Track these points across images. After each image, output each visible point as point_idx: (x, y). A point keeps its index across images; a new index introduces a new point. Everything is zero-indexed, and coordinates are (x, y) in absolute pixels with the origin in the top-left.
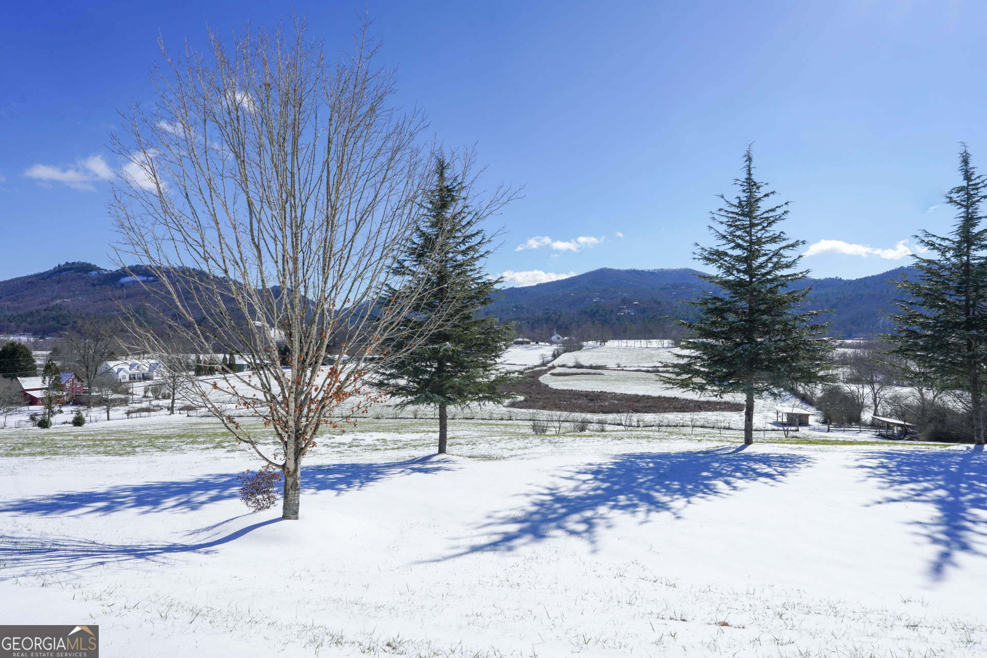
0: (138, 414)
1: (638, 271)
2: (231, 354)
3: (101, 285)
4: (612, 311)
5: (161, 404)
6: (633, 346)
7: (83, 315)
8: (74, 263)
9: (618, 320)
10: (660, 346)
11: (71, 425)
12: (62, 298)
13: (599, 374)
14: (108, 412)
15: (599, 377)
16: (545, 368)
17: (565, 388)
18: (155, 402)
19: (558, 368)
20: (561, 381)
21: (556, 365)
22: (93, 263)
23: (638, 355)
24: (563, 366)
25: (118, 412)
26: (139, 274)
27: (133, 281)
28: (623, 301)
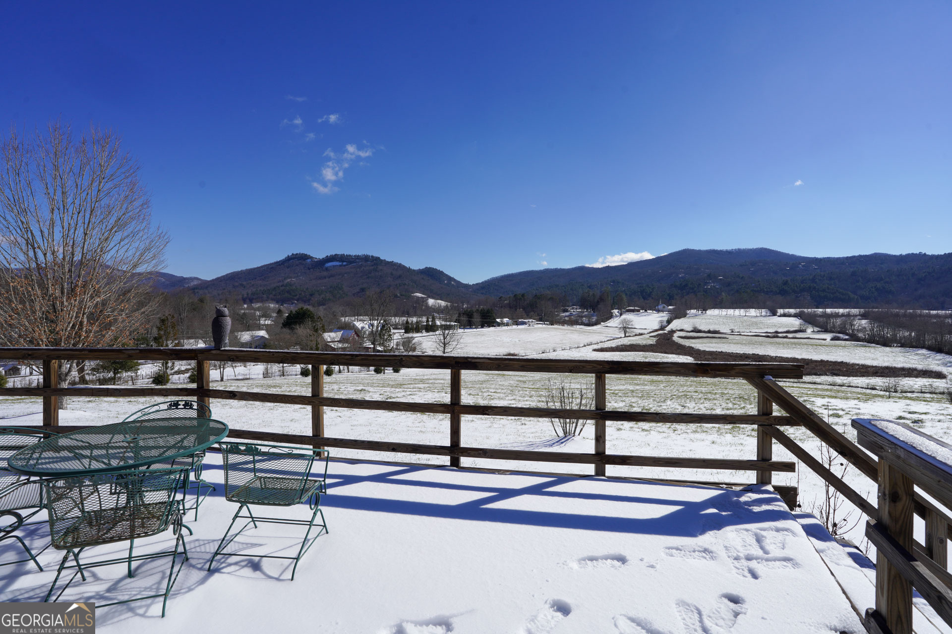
1: (717, 250)
3: (314, 268)
4: (699, 284)
6: (733, 314)
7: (305, 290)
8: (297, 254)
9: (707, 292)
10: (758, 315)
12: (291, 278)
16: (666, 331)
19: (678, 332)
21: (674, 329)
22: (308, 254)
23: (743, 322)
26: (337, 261)
27: (334, 266)
28: (709, 276)
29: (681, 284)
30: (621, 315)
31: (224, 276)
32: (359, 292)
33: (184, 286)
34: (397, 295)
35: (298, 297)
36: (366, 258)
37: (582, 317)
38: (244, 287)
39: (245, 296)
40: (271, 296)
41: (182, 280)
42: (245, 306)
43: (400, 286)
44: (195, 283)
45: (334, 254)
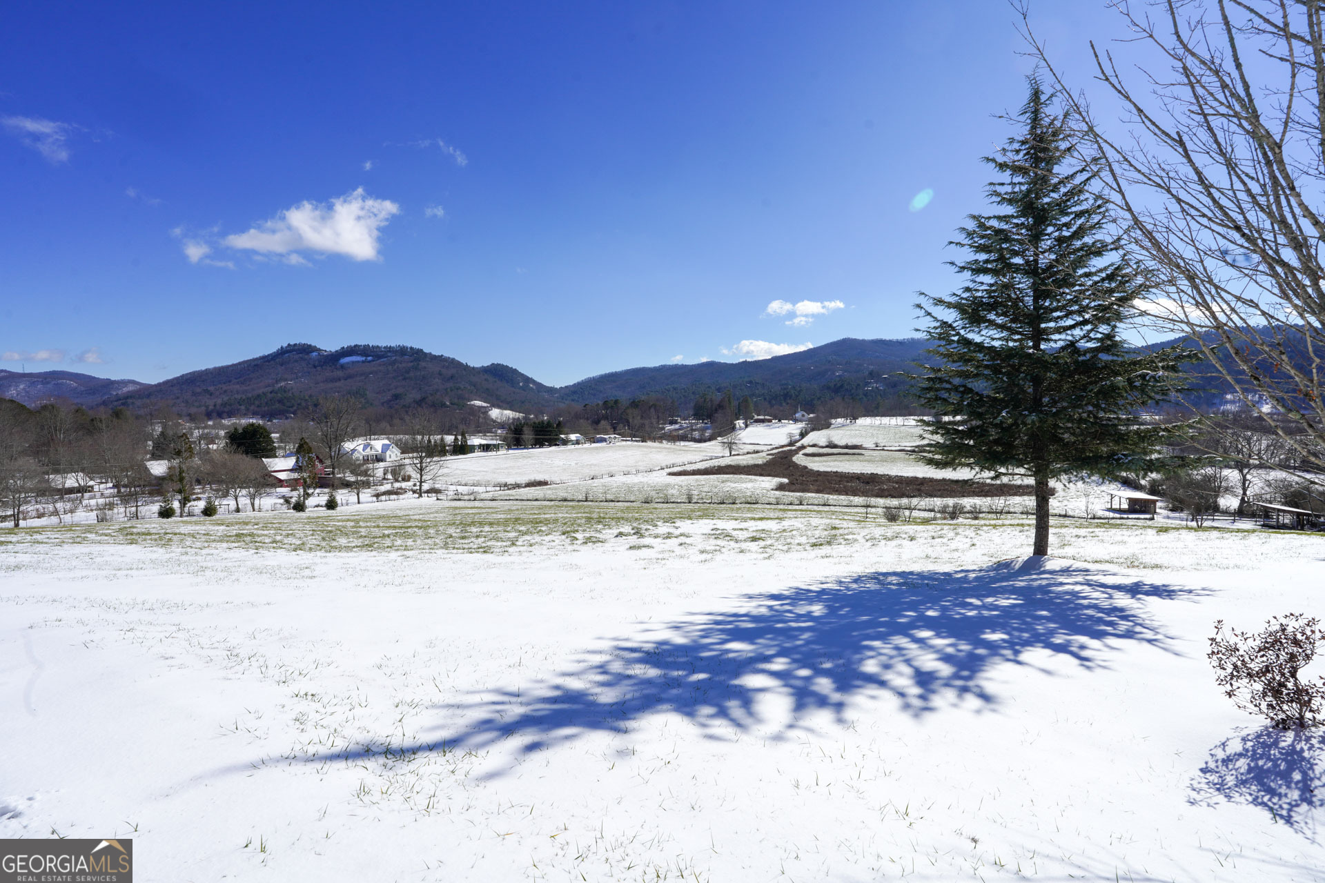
0: (387, 497)
1: (885, 340)
2: (463, 435)
3: (322, 366)
4: (858, 385)
5: (403, 487)
7: (307, 398)
8: (295, 345)
9: (866, 395)
11: (325, 509)
12: (286, 380)
13: (859, 454)
14: (358, 495)
15: (861, 458)
16: (794, 448)
17: (829, 469)
18: (397, 485)
19: (809, 448)
20: (821, 462)
21: (805, 444)
22: (313, 344)
23: (896, 434)
24: (814, 446)
25: (366, 495)
26: (358, 355)
27: (353, 362)
28: (871, 374)
29: (835, 385)
30: (747, 426)
31: (177, 379)
32: (391, 401)
33: (111, 394)
34: (445, 404)
35: (295, 408)
36: (402, 351)
37: (693, 430)
38: (211, 395)
39: (211, 408)
40: (252, 408)
41: (109, 384)
42: (210, 423)
43: (451, 390)
44: (131, 388)
45: (353, 344)
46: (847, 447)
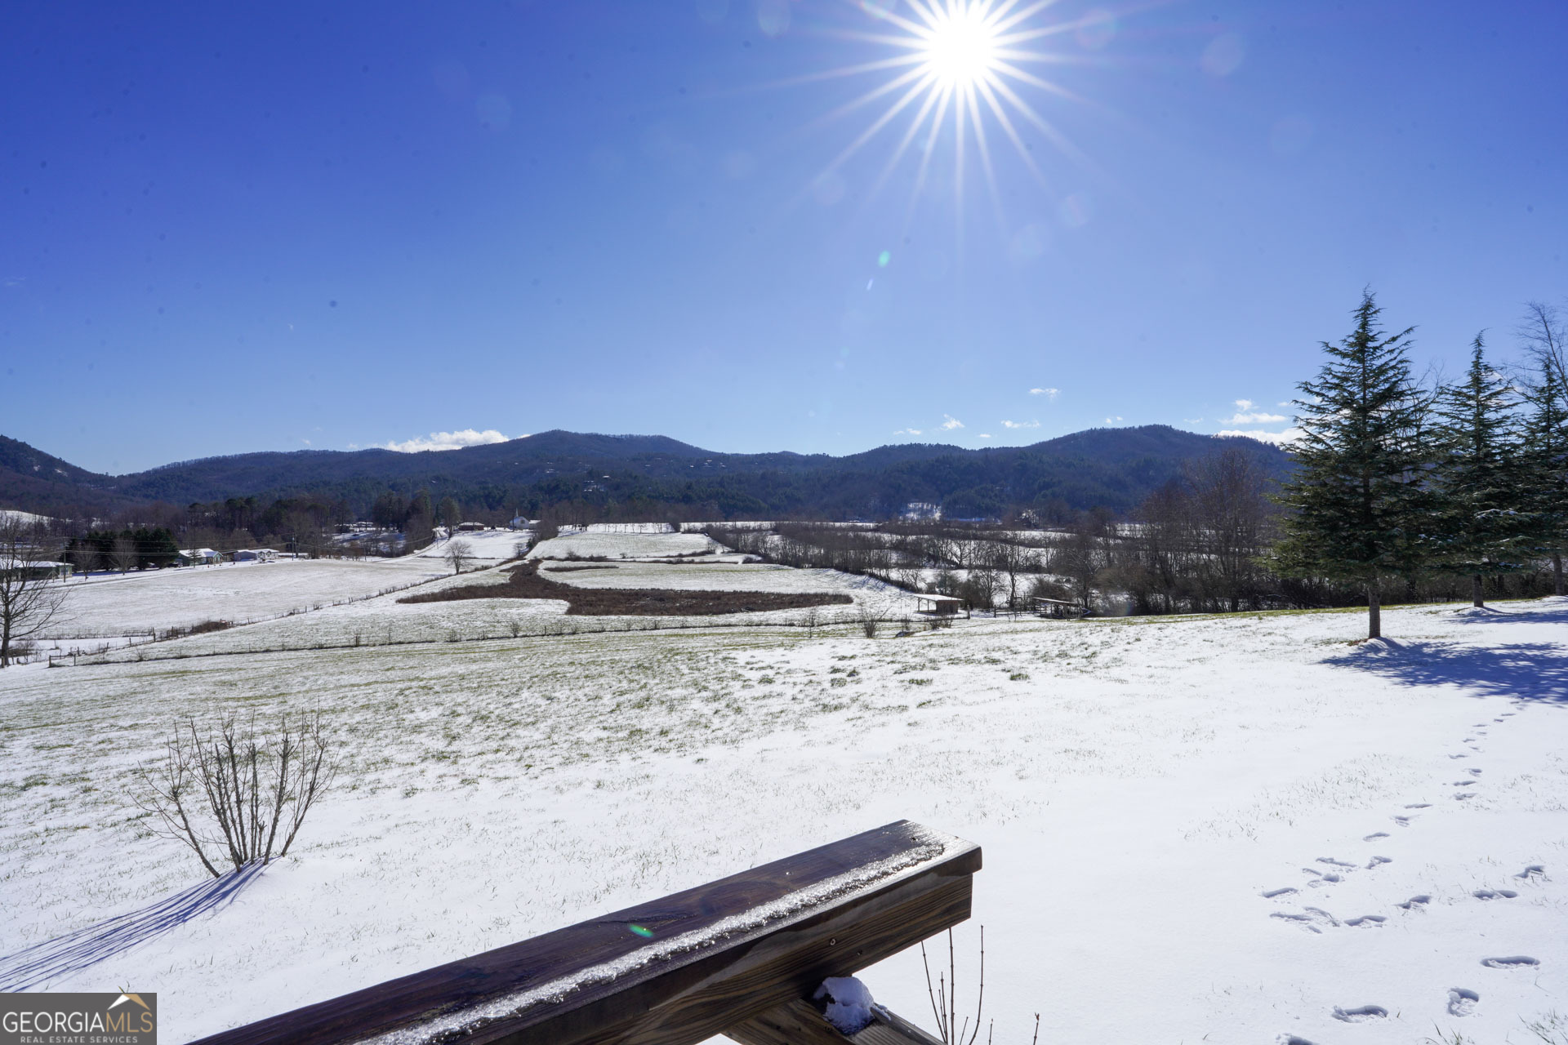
4: (577, 486)
6: (623, 531)
9: (587, 498)
19: (545, 561)
21: (539, 557)
24: (551, 558)
28: (590, 473)
29: (548, 485)
30: (451, 535)
37: (378, 541)
46: (592, 559)
